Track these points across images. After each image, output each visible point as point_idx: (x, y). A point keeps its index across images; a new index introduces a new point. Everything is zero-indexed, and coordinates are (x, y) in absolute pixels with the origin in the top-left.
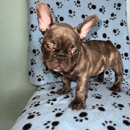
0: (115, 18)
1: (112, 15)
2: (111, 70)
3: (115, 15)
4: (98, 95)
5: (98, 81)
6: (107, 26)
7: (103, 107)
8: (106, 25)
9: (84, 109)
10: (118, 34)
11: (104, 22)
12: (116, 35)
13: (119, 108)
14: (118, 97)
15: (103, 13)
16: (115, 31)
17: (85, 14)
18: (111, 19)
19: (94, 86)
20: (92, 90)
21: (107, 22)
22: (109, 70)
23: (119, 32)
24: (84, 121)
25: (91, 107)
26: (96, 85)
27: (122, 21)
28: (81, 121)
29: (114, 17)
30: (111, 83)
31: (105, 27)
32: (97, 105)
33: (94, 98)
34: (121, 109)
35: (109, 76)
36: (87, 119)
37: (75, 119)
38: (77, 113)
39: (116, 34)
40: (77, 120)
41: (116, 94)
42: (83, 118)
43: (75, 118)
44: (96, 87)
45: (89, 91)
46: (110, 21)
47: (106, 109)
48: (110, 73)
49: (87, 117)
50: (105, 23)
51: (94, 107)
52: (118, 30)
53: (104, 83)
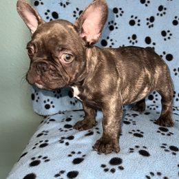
0: (164, 13)
1: (161, 8)
2: (157, 93)
3: (165, 9)
4: (138, 131)
5: (137, 111)
6: (152, 26)
7: (146, 150)
8: (151, 24)
9: (117, 152)
10: (169, 38)
11: (148, 19)
12: (165, 39)
13: (171, 151)
14: (169, 135)
15: (146, 5)
16: (164, 33)
17: (118, 8)
18: (158, 14)
19: (132, 118)
20: (127, 123)
21: (152, 19)
22: (154, 93)
23: (171, 35)
24: (118, 171)
25: (127, 150)
26: (135, 115)
27: (176, 17)
28: (113, 171)
29: (163, 11)
30: (158, 113)
31: (150, 27)
32: (137, 147)
33: (131, 136)
34: (175, 154)
35: (154, 102)
36: (121, 168)
37: (103, 169)
38: (106, 159)
39: (166, 37)
40: (106, 170)
41: (166, 130)
42: (116, 167)
43: (103, 166)
44: (134, 119)
45: (124, 125)
46: (156, 17)
47: (151, 154)
48: (155, 97)
49: (122, 165)
50: (149, 21)
51: (132, 150)
52: (169, 31)
53: (147, 114)
